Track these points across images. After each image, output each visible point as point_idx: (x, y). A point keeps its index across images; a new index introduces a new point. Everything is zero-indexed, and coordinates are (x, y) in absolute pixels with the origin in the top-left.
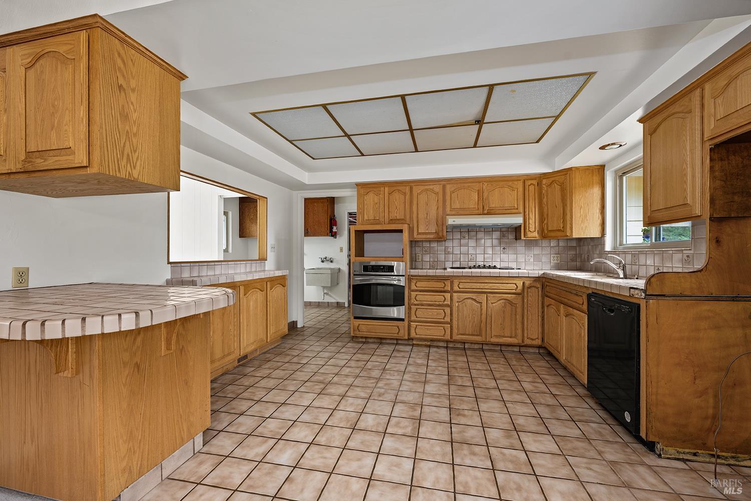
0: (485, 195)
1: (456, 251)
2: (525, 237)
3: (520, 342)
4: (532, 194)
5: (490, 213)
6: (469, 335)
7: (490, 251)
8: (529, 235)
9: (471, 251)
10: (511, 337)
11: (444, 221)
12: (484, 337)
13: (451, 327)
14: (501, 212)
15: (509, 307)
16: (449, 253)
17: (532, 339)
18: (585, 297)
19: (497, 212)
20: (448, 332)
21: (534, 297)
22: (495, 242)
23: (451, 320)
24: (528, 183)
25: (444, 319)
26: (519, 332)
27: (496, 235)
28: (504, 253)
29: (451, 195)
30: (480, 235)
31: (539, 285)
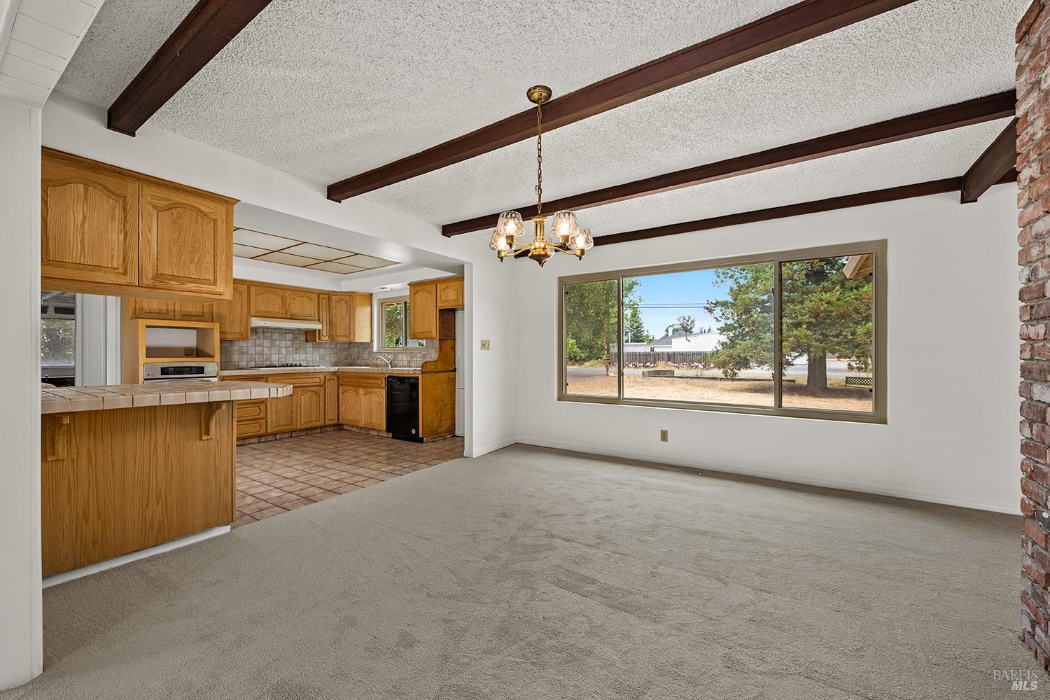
0: (288, 301)
1: (252, 351)
2: (319, 340)
3: (323, 424)
4: (324, 306)
5: (292, 318)
6: (282, 426)
7: (284, 351)
8: (323, 338)
9: (266, 351)
10: (316, 421)
11: (248, 323)
12: (295, 425)
13: (267, 421)
14: (301, 318)
15: (314, 396)
16: (243, 353)
17: (332, 420)
18: (383, 380)
19: (298, 318)
20: (264, 426)
21: (331, 387)
22: (289, 343)
23: (266, 415)
24: (321, 296)
25: (259, 415)
26: (322, 416)
27: (290, 336)
28: (296, 353)
29: (256, 298)
30: (275, 336)
31: (335, 378)
